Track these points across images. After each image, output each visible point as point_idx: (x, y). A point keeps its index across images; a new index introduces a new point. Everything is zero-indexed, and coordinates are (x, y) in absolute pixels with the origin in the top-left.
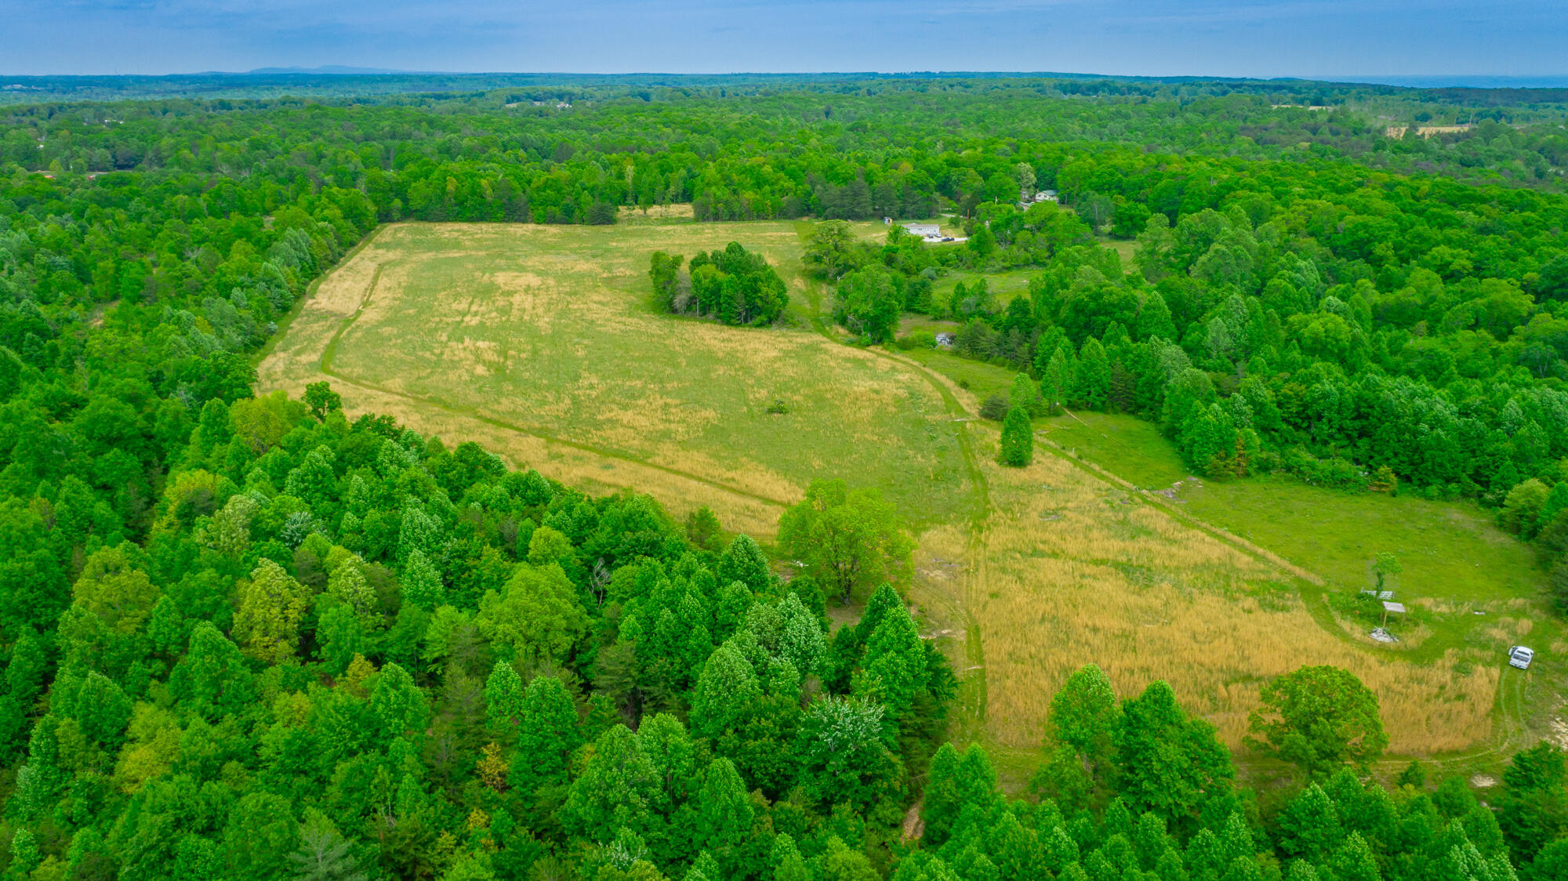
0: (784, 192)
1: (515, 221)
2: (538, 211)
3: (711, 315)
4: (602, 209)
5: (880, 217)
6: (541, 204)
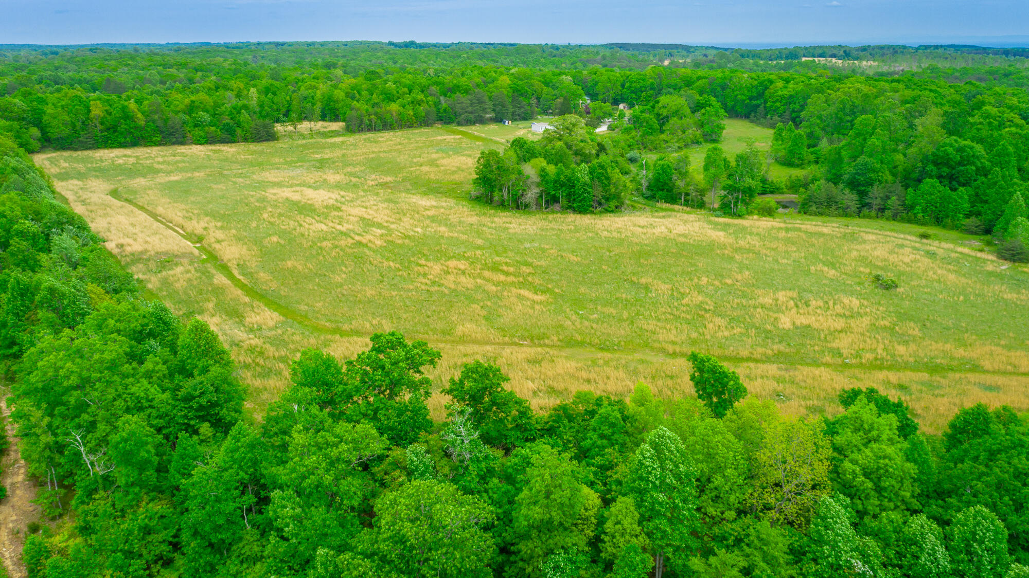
0: (416, 103)
1: (174, 144)
2: (198, 132)
3: (557, 207)
4: (265, 126)
5: (499, 120)
6: (196, 126)
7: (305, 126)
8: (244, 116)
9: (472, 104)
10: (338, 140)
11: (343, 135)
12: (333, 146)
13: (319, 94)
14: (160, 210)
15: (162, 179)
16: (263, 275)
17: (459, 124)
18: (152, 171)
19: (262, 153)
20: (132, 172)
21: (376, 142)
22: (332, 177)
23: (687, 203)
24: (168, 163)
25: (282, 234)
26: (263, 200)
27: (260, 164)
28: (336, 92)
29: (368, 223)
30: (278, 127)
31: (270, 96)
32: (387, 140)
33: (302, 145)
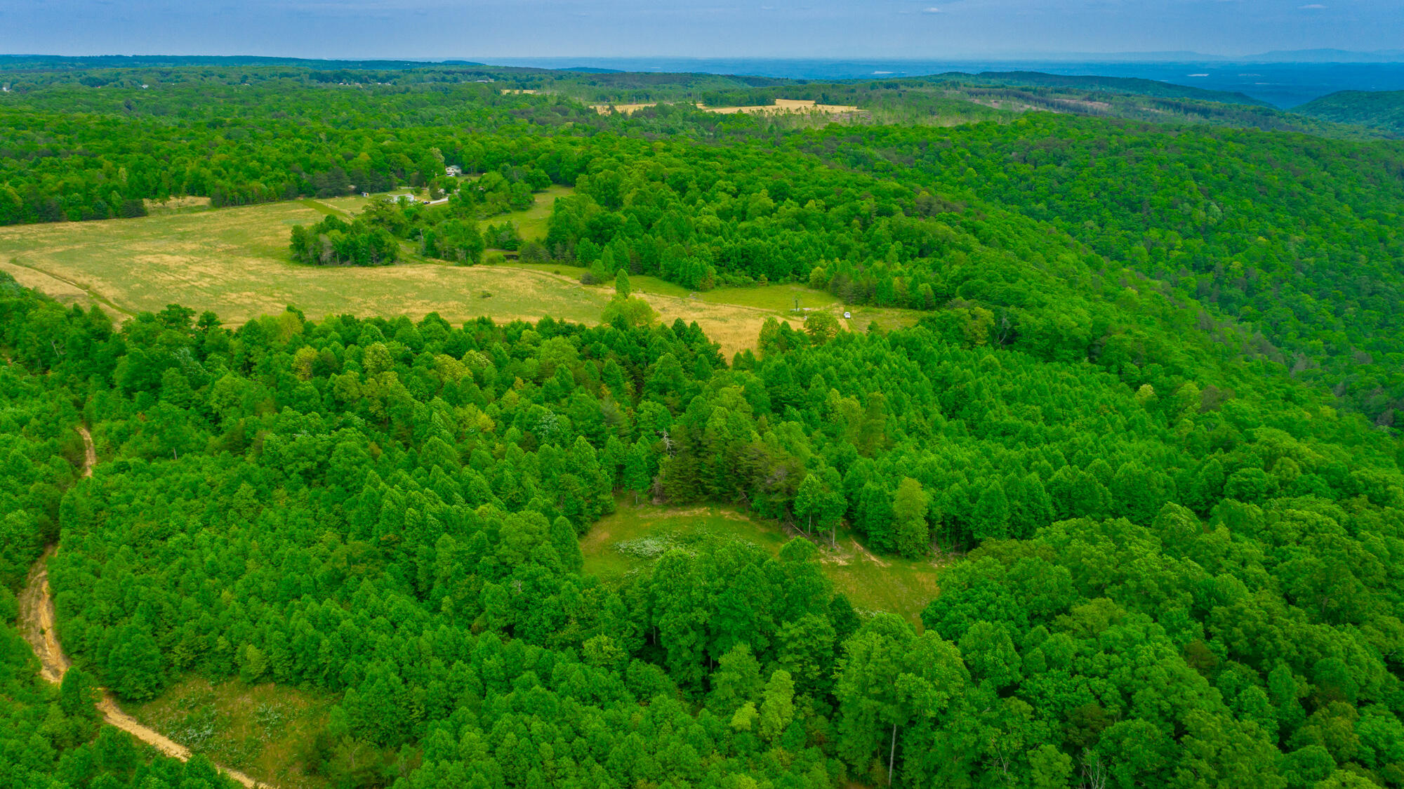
0: (278, 179)
1: (51, 221)
2: (71, 210)
3: (348, 263)
4: (135, 204)
5: (358, 192)
6: (70, 205)
7: (173, 201)
8: (115, 197)
9: (330, 179)
10: (202, 214)
11: (209, 209)
12: (197, 219)
13: (188, 173)
14: (55, 271)
15: (48, 251)
16: (129, 303)
17: (320, 197)
18: (37, 245)
19: (133, 227)
20: (22, 247)
21: (236, 216)
22: (189, 246)
23: (446, 258)
24: (51, 238)
25: (142, 282)
26: (131, 263)
27: (130, 237)
28: (204, 170)
29: (202, 275)
30: (147, 203)
31: (139, 173)
32: (247, 214)
33: (170, 221)
